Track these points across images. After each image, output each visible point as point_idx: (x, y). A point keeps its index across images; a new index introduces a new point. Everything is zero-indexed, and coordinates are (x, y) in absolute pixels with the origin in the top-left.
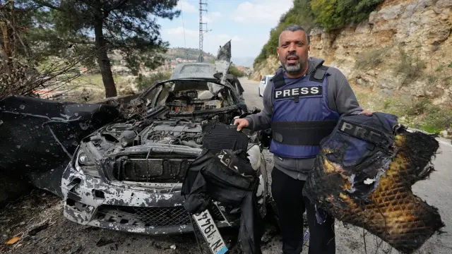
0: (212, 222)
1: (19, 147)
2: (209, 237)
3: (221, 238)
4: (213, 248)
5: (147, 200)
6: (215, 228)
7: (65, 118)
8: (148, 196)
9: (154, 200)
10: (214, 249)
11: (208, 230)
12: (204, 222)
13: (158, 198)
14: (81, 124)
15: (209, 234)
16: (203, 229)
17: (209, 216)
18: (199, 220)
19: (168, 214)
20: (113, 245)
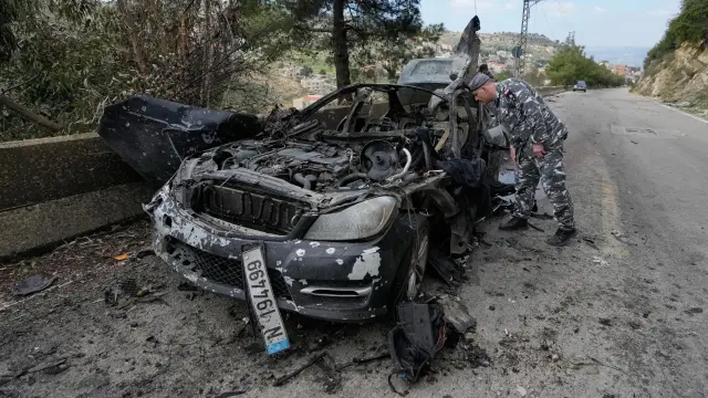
0: (271, 296)
1: (145, 154)
2: (263, 315)
3: (282, 325)
4: (267, 335)
5: (202, 240)
6: (275, 307)
7: (186, 126)
8: (205, 235)
9: (209, 243)
10: (269, 338)
11: (263, 305)
12: (258, 291)
13: (214, 241)
14: (204, 136)
15: (265, 311)
16: (255, 302)
17: (268, 286)
18: (253, 287)
19: (223, 267)
20: (191, 293)
